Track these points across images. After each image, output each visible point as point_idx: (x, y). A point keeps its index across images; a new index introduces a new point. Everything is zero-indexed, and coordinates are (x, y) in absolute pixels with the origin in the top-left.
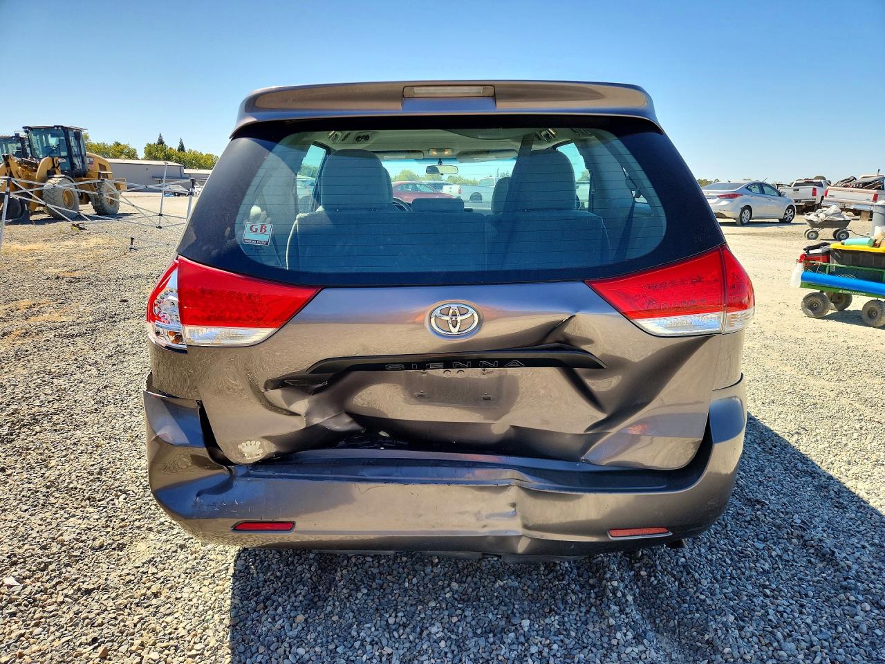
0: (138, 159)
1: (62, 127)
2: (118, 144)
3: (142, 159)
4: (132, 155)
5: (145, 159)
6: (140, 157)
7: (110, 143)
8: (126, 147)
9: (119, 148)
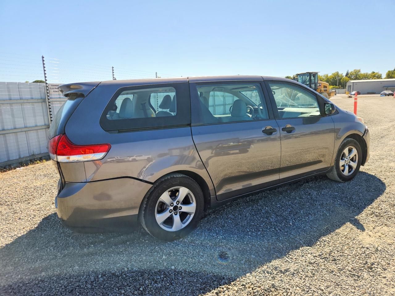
0: (382, 79)
1: (309, 73)
2: (373, 73)
3: (384, 78)
4: (379, 77)
5: (385, 78)
6: (383, 78)
7: (370, 72)
8: (377, 73)
9: (373, 75)
